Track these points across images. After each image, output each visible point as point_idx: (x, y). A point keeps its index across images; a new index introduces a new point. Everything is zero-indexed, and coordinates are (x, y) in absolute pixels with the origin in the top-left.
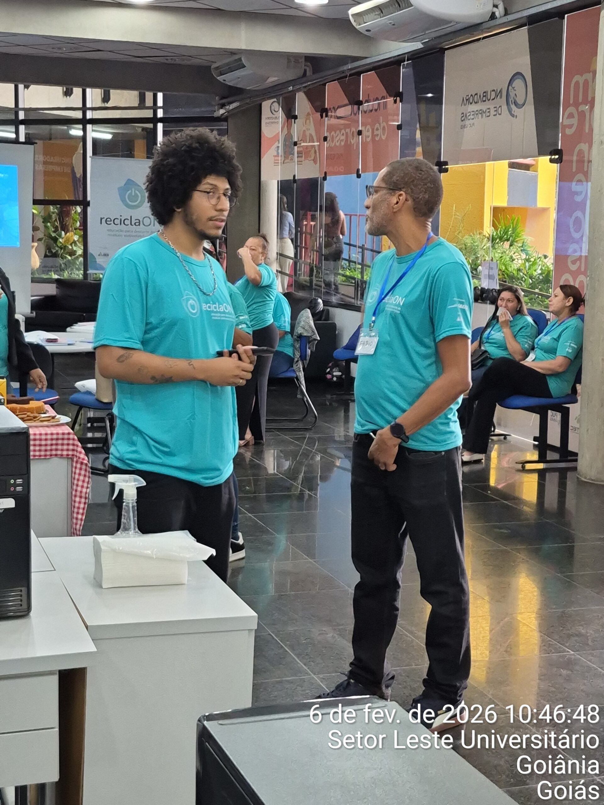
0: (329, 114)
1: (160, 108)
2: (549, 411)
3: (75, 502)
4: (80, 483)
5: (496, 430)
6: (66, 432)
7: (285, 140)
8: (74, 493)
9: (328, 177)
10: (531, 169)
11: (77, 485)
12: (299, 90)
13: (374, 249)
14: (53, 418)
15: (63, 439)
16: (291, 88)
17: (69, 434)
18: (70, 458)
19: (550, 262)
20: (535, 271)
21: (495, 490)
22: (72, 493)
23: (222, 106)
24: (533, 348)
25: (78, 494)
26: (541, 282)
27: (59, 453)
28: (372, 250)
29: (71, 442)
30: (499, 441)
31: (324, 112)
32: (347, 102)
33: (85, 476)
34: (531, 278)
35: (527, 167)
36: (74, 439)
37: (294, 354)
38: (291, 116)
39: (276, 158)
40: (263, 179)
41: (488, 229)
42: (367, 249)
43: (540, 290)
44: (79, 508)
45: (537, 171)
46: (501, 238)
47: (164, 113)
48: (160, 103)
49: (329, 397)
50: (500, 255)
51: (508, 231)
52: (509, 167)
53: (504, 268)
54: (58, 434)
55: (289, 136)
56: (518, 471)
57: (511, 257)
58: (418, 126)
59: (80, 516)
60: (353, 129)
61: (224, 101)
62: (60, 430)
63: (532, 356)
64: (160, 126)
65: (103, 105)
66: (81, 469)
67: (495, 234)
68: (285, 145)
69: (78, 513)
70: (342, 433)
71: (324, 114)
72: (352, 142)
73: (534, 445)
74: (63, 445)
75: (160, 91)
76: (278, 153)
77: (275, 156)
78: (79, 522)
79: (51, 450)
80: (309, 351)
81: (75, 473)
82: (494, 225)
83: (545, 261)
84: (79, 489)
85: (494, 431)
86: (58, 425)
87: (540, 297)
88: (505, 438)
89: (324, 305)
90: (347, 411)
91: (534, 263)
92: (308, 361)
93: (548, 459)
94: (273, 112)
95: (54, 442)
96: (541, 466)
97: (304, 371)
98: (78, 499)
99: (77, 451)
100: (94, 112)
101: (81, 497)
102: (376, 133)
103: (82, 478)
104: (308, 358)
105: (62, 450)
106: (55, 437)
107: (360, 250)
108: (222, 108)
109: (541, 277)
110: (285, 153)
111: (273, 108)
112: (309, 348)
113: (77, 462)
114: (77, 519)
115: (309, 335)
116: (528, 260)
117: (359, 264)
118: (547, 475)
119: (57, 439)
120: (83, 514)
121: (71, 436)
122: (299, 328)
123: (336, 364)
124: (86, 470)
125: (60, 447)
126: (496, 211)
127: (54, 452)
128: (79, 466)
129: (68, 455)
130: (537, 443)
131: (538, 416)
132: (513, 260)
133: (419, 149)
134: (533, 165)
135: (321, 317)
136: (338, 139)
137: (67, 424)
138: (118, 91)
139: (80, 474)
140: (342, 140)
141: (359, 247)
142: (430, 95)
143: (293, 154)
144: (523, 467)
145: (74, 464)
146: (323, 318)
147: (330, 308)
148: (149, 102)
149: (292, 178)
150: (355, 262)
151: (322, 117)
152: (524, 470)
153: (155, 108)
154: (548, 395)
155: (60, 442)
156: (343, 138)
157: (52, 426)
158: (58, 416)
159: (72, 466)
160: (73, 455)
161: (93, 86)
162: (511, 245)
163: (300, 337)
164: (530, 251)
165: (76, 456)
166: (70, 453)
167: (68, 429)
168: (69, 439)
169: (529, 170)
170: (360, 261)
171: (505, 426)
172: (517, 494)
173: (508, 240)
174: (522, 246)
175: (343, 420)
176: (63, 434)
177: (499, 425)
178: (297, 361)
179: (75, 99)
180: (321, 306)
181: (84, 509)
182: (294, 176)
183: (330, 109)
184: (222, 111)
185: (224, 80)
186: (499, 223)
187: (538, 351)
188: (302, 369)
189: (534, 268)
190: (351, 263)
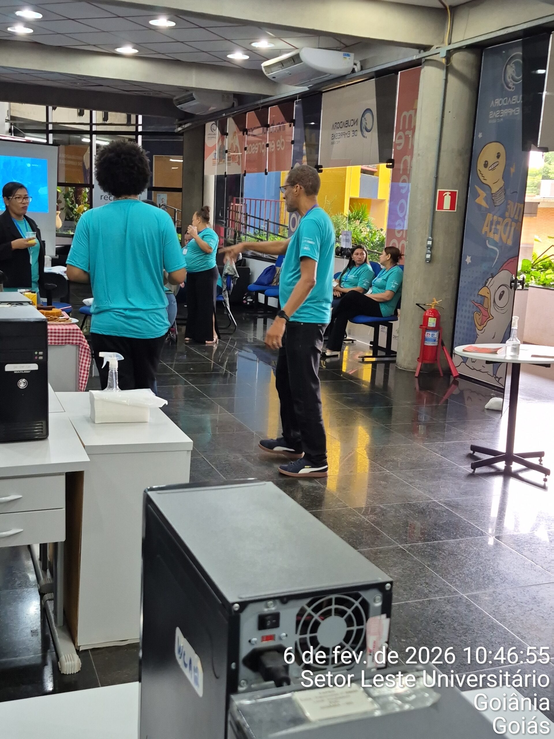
0: (249, 133)
1: (140, 125)
2: (380, 326)
3: (81, 373)
4: (84, 361)
5: (347, 337)
6: (75, 328)
7: (220, 149)
8: (80, 367)
9: (247, 174)
10: (375, 174)
11: (82, 363)
12: (229, 116)
13: (276, 222)
14: (68, 319)
15: (73, 333)
16: (224, 115)
17: (77, 330)
18: (78, 345)
19: (384, 234)
20: (375, 239)
21: (346, 375)
22: (79, 367)
23: (180, 125)
24: (371, 286)
25: (83, 368)
26: (378, 246)
27: (71, 341)
28: (274, 223)
29: (78, 335)
30: (349, 344)
31: (245, 131)
32: (260, 125)
33: (87, 357)
34: (372, 243)
35: (372, 173)
36: (80, 333)
37: (223, 286)
38: (224, 133)
39: (214, 161)
40: (205, 174)
41: (347, 212)
42: (271, 222)
43: (378, 251)
44: (83, 377)
45: (378, 176)
46: (355, 218)
47: (143, 128)
48: (140, 122)
49: (244, 314)
50: (354, 228)
51: (359, 214)
52: (361, 172)
53: (355, 236)
54: (70, 329)
55: (222, 147)
56: (360, 362)
57: (361, 230)
58: (304, 144)
59: (84, 382)
60: (263, 143)
61: (180, 122)
62: (71, 327)
63: (370, 291)
64: (140, 137)
65: (104, 122)
66: (85, 352)
67: (351, 215)
68: (220, 152)
69: (82, 380)
70: (252, 337)
71: (245, 133)
72: (263, 151)
73: (370, 347)
74: (73, 336)
75: (140, 114)
76: (215, 157)
77: (213, 159)
78: (83, 386)
79: (66, 340)
80: (232, 285)
81: (81, 355)
82: (350, 209)
83: (382, 232)
84: (83, 365)
85: (346, 338)
86: (70, 324)
87: (377, 255)
88: (353, 342)
89: (242, 257)
90: (255, 323)
91: (375, 234)
92: (231, 291)
93: (378, 355)
94: (213, 130)
95: (68, 335)
96: (374, 359)
97: (229, 297)
98: (82, 371)
99: (82, 341)
100: (98, 127)
101: (84, 370)
102: (278, 146)
103: (85, 358)
104: (231, 289)
105: (73, 340)
106: (68, 331)
107: (266, 222)
108: (180, 127)
109: (378, 243)
110: (220, 157)
111: (212, 128)
112: (232, 283)
113: (82, 348)
114: (82, 384)
115: (232, 274)
116: (371, 232)
117: (265, 231)
118: (378, 365)
119: (70, 333)
120: (86, 381)
121: (79, 331)
122: (226, 270)
123: (250, 294)
124: (88, 353)
125: (71, 338)
126: (352, 200)
127: (67, 341)
128: (83, 350)
129: (76, 343)
130: (372, 345)
131: (373, 328)
132: (362, 232)
133: (305, 158)
134: (376, 172)
135: (241, 264)
136: (254, 150)
137: (76, 323)
138: (114, 113)
139: (84, 356)
140: (256, 150)
141: (265, 221)
142: (313, 123)
143: (225, 158)
144: (363, 360)
145: (80, 349)
146: (242, 264)
147: (246, 259)
148: (133, 121)
149: (224, 174)
150: (262, 230)
151: (244, 135)
152: (363, 362)
153: (137, 125)
154: (380, 315)
155: (71, 335)
156: (257, 148)
157: (67, 324)
158: (70, 319)
159: (79, 350)
160: (80, 343)
161: (98, 109)
162: (360, 223)
163: (227, 275)
164: (372, 226)
165: (82, 344)
166: (78, 342)
167: (76, 327)
168: (77, 333)
169: (373, 175)
170: (266, 229)
171: (353, 335)
172: (359, 377)
173: (359, 219)
174: (367, 224)
175: (252, 329)
176: (74, 329)
177: (350, 334)
178: (225, 291)
179: (85, 118)
180: (241, 257)
181: (86, 377)
182: (225, 173)
183: (249, 129)
184: (180, 129)
185: (182, 108)
186: (354, 208)
187: (374, 288)
188: (227, 296)
189: (374, 237)
190: (261, 231)
